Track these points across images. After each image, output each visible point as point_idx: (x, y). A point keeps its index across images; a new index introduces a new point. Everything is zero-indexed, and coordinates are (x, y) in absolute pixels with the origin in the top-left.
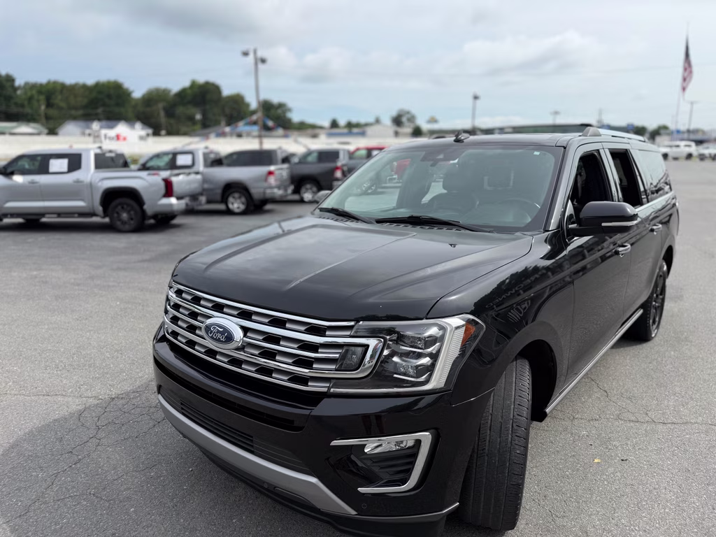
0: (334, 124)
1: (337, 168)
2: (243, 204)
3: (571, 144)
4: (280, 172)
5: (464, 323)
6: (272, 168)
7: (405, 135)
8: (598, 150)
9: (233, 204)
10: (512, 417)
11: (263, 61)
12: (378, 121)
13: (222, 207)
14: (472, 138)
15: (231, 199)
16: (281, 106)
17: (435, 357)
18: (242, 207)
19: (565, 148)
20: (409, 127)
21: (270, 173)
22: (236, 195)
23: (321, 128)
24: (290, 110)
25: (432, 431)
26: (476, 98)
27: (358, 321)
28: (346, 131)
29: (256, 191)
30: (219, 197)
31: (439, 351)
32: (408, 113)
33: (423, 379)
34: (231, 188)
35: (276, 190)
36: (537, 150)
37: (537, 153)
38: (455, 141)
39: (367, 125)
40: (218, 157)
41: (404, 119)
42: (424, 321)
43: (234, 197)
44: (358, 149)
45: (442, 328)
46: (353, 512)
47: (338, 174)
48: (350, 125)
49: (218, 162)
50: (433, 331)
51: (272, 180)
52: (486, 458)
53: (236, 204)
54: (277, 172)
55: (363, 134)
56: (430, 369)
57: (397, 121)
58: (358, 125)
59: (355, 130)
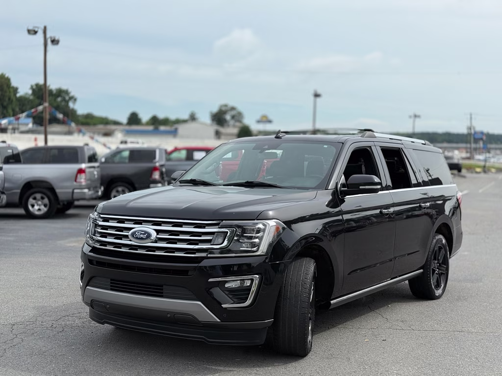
0: (134, 119)
1: (155, 169)
2: (45, 206)
3: (348, 141)
4: (92, 170)
5: (275, 224)
6: (83, 166)
7: (230, 135)
8: (370, 147)
9: (33, 206)
10: (302, 279)
11: (55, 42)
12: (193, 118)
13: (21, 211)
14: (287, 136)
15: (31, 201)
16: (61, 93)
17: (261, 239)
18: (44, 209)
19: (343, 144)
20: (234, 126)
21: (81, 171)
22: (38, 196)
23: (116, 123)
24: (73, 98)
25: (260, 275)
26: (317, 95)
27: (222, 220)
28: (151, 128)
29: (63, 191)
30: (16, 199)
31: (262, 237)
32: (233, 109)
33: (255, 249)
34: (31, 187)
35: (86, 191)
36: (326, 145)
37: (326, 146)
38: (276, 137)
39: (178, 122)
40: (15, 152)
41: (228, 117)
42: (256, 221)
43: (35, 199)
44: (176, 150)
45: (264, 225)
46: (219, 321)
47: (156, 175)
48: (155, 122)
49: (15, 158)
50: (261, 226)
51: (82, 179)
52: (288, 300)
53: (38, 207)
54: (87, 170)
55: (174, 133)
56: (258, 245)
57: (219, 118)
58: (166, 122)
59: (162, 128)
